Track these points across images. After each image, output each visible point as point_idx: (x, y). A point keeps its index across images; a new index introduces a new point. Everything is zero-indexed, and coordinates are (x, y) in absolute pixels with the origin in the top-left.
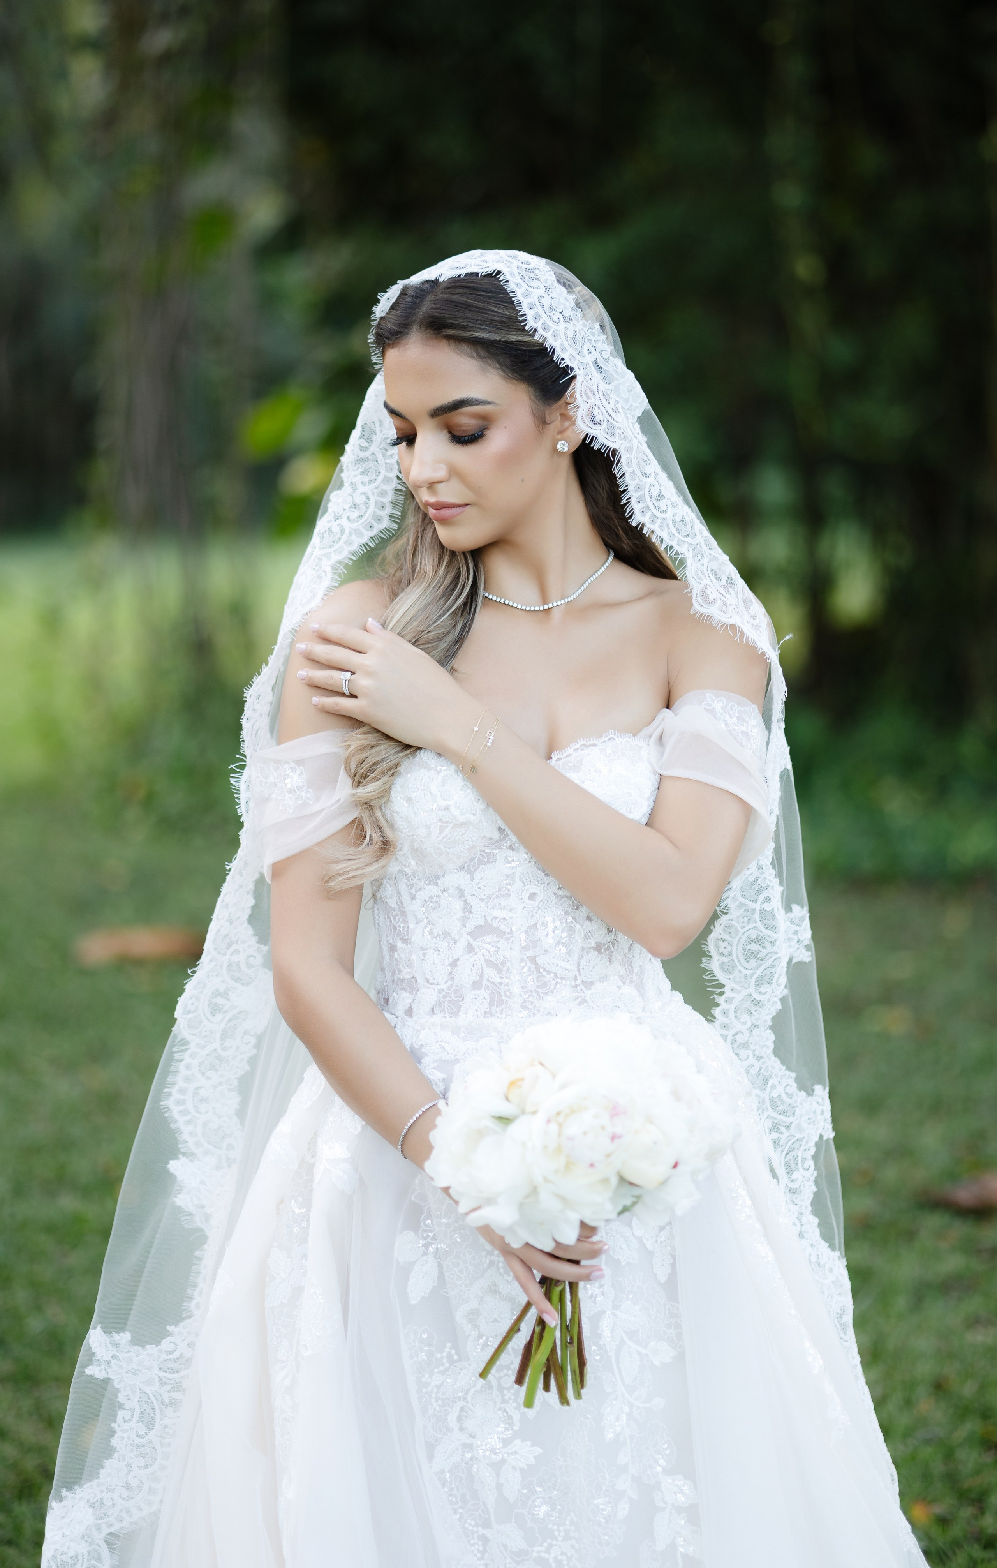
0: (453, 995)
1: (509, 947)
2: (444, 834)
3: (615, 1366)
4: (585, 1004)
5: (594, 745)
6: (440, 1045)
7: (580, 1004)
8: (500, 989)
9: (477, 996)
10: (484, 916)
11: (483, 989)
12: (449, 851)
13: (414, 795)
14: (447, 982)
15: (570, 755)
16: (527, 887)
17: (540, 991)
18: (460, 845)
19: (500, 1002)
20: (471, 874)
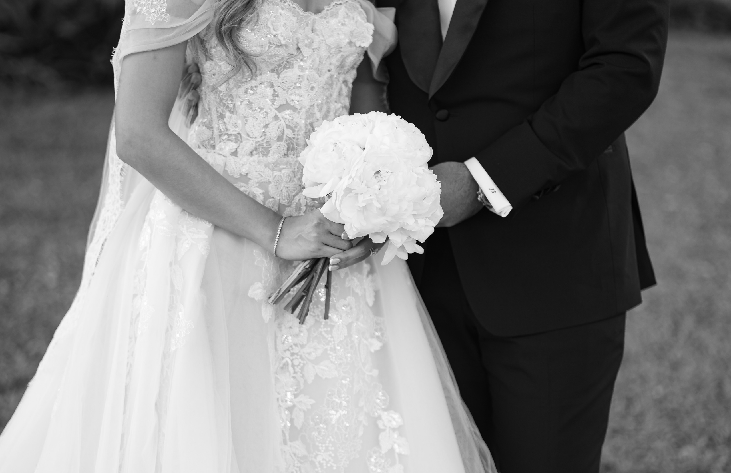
0: (265, 145)
1: (300, 117)
2: (270, 50)
6: (259, 173)
8: (293, 141)
9: (279, 145)
10: (286, 99)
11: (284, 141)
14: (261, 136)
15: (332, 8)
18: (276, 57)
19: (293, 149)
20: (278, 74)
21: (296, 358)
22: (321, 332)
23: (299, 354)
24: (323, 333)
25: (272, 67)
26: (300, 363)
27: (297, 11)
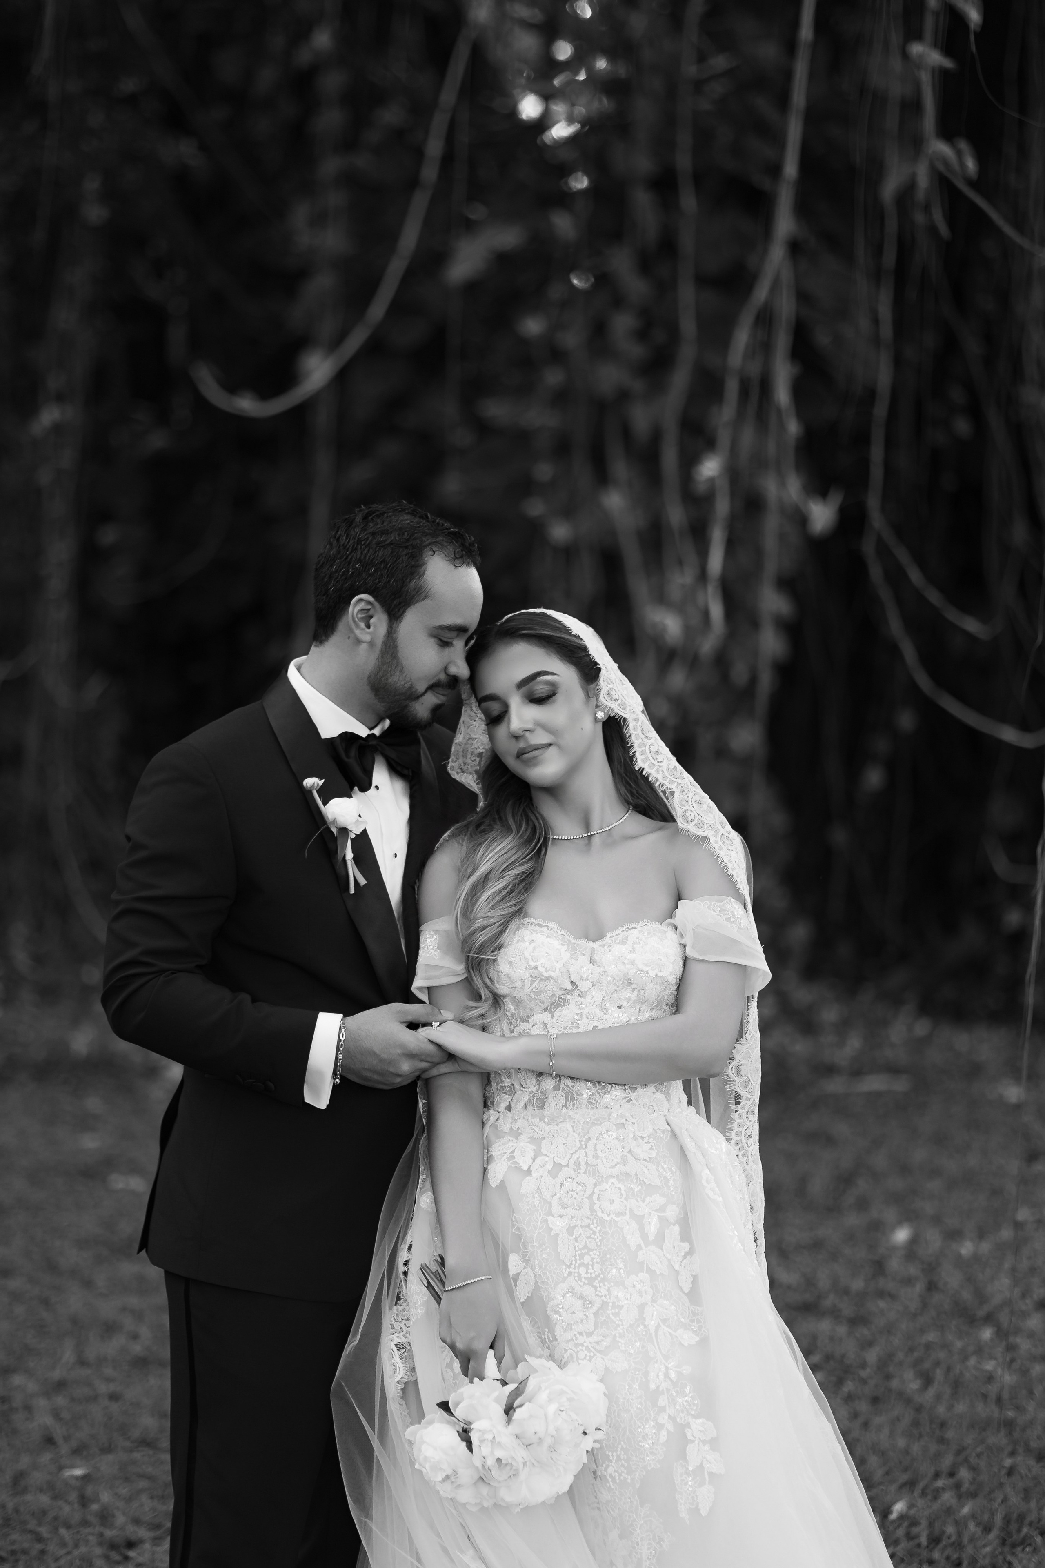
0: (540, 1095)
2: (533, 985)
3: (655, 1341)
4: (631, 1102)
5: (635, 928)
7: (628, 1102)
8: (573, 1090)
9: (556, 1095)
11: (560, 1091)
12: (536, 997)
13: (513, 959)
14: (535, 1086)
15: (619, 934)
16: (591, 1022)
17: (600, 1091)
18: (544, 994)
19: (573, 1099)
20: (552, 1013)
21: (582, 1350)
22: (609, 1315)
23: (585, 1344)
24: (611, 1316)
25: (544, 1006)
26: (586, 1355)
27: (567, 939)
